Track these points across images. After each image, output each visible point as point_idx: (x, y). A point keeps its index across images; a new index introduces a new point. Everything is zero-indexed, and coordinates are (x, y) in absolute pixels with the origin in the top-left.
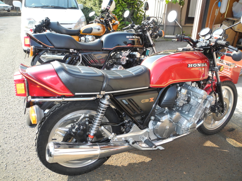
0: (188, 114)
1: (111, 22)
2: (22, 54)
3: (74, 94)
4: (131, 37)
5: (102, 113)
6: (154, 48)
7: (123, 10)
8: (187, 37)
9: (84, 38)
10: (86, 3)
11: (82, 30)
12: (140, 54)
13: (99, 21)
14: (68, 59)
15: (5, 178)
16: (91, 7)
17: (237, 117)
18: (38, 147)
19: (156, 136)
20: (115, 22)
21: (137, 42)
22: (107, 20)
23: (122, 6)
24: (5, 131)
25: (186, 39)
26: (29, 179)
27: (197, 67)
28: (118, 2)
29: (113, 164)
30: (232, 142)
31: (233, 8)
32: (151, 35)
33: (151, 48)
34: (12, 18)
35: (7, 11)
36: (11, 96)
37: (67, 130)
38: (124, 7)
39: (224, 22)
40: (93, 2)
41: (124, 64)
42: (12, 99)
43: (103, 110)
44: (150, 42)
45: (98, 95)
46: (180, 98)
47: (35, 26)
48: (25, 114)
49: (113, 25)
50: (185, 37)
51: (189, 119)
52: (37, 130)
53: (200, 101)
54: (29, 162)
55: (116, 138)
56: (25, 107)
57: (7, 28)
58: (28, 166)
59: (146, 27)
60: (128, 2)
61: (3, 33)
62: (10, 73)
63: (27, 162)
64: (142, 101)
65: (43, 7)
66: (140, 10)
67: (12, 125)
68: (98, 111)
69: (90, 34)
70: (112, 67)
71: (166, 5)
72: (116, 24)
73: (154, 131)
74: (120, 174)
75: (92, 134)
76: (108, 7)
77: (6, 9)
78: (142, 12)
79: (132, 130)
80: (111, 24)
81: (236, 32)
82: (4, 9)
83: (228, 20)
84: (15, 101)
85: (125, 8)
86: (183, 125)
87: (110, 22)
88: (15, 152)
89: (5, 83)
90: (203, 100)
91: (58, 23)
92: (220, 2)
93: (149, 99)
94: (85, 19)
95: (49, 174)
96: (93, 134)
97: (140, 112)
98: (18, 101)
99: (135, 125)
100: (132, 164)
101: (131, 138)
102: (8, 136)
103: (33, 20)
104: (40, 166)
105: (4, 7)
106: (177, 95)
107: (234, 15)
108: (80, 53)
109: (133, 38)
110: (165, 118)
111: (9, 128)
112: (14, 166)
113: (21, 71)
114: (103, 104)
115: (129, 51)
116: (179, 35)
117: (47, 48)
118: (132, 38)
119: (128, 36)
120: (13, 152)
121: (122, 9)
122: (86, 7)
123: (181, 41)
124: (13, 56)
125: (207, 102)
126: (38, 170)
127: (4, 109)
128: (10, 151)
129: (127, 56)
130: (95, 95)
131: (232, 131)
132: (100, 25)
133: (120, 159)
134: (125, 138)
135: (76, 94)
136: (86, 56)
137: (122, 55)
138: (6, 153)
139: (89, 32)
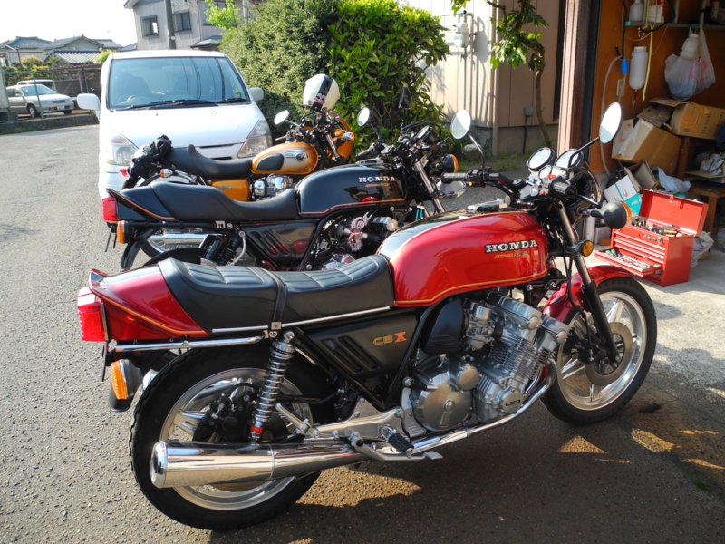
0: (501, 368)
1: (333, 136)
2: (102, 233)
3: (209, 330)
4: (371, 179)
5: (279, 373)
6: (437, 201)
7: (369, 96)
8: (496, 175)
9: (262, 182)
10: (270, 82)
11: (256, 163)
12: (396, 222)
13: (301, 134)
14: (211, 247)
15: (64, 539)
16: (285, 94)
17: (673, 373)
18: (135, 460)
19: (423, 426)
20: (341, 134)
21: (391, 190)
22: (320, 131)
23: (366, 87)
24: (63, 434)
25: (494, 181)
26: (120, 541)
27: (509, 249)
28: (354, 76)
29: (323, 504)
30: (646, 439)
31: (666, 72)
32: (427, 169)
33: (428, 202)
34: (77, 132)
35: (63, 113)
36: (76, 348)
37: (201, 416)
38: (371, 88)
39: (645, 112)
40: (287, 81)
41: (355, 249)
42: (78, 355)
43: (281, 367)
44: (426, 188)
45: (266, 332)
46: (473, 330)
47: (134, 160)
48: (103, 380)
49: (339, 143)
50: (491, 175)
51: (501, 379)
52: (133, 419)
53: (524, 334)
54: (119, 503)
55: (315, 432)
56: (103, 365)
57: (63, 163)
58: (117, 513)
59: (412, 149)
60: (382, 76)
61: (54, 177)
62: (73, 287)
63: (114, 503)
64: (375, 342)
65: (155, 106)
66: (419, 94)
67: (80, 420)
68: (268, 370)
69: (276, 172)
70: (327, 261)
71: (493, 71)
72: (347, 139)
73: (414, 414)
74: (339, 526)
75: (258, 424)
76: (318, 98)
77: (62, 107)
78: (424, 98)
79: (355, 413)
80: (331, 141)
81: (682, 137)
82: (56, 108)
83: (656, 106)
84: (85, 360)
85: (376, 90)
86: (487, 397)
87: (328, 136)
88: (86, 482)
89: (62, 315)
90: (534, 332)
91: (192, 148)
92: (624, 60)
93: (393, 335)
94: (269, 130)
95: (167, 530)
96: (261, 423)
97: (374, 368)
98: (93, 358)
99: (362, 399)
100: (372, 501)
101: (356, 430)
102: (70, 445)
103: (130, 143)
104: (146, 512)
105: (55, 102)
106: (464, 322)
107: (674, 92)
108: (241, 230)
109: (378, 182)
110: (440, 381)
111: (72, 425)
112: (85, 513)
113: (91, 287)
114: (279, 351)
115: (368, 216)
116: (475, 172)
117: (157, 221)
118: (374, 182)
119: (362, 176)
120: (82, 481)
121: (366, 95)
122: (272, 94)
123: (483, 185)
124: (81, 241)
125: (548, 335)
126: (140, 520)
127: (60, 380)
128: (74, 479)
129: (365, 230)
130: (260, 333)
131: (653, 411)
132: (303, 145)
133: (341, 491)
134: (341, 432)
135: (215, 330)
136: (257, 235)
137: (349, 227)
138: (66, 484)
139: (275, 165)
